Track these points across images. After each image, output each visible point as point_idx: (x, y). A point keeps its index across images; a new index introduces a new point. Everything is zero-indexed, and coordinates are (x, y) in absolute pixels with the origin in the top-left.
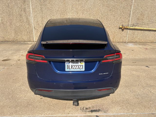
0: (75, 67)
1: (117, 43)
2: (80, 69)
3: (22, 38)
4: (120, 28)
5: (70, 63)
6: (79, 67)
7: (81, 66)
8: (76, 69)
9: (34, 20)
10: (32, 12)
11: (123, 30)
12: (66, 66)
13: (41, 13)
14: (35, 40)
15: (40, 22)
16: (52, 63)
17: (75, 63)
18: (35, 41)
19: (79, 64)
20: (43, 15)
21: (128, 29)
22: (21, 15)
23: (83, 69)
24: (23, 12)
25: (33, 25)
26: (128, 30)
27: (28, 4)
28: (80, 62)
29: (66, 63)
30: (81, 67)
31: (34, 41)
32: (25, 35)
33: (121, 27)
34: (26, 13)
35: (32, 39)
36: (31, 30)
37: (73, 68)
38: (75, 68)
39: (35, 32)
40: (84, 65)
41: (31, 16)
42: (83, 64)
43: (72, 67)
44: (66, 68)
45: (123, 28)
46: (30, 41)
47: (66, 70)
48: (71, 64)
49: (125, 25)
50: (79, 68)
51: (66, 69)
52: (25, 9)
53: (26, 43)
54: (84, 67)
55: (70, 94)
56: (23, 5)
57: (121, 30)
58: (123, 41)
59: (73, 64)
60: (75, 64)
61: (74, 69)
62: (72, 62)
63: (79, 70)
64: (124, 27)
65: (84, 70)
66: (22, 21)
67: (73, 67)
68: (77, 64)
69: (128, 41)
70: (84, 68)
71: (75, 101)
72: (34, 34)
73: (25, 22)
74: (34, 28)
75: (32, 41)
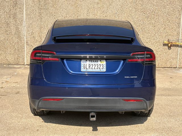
0: (94, 66)
1: (162, 69)
2: (99, 69)
3: (5, 59)
4: (165, 45)
5: (87, 62)
6: (99, 66)
7: (102, 66)
8: (94, 69)
9: (28, 31)
10: (25, 19)
11: (169, 48)
12: (82, 66)
13: (39, 20)
14: (26, 62)
15: (37, 33)
16: (65, 61)
17: (93, 61)
18: (26, 64)
19: (99, 63)
20: (42, 24)
21: (177, 46)
22: (8, 24)
23: (104, 69)
24: (11, 20)
25: (25, 39)
26: (178, 48)
27: (20, 8)
28: (101, 61)
29: (82, 62)
30: (101, 67)
31: (24, 63)
32: (11, 54)
33: (166, 42)
34: (16, 21)
35: (21, 60)
36: (21, 46)
37: (91, 68)
38: (93, 68)
39: (27, 50)
40: (104, 65)
41: (23, 25)
42: (104, 63)
43: (89, 67)
45: (169, 45)
46: (18, 64)
47: (82, 71)
48: (88, 63)
49: (173, 40)
51: (82, 69)
52: (15, 14)
53: (12, 66)
54: (104, 67)
55: (86, 105)
56: (13, 9)
57: (167, 47)
58: (171, 66)
59: (91, 63)
60: (93, 63)
61: (92, 69)
62: (90, 61)
63: (98, 70)
64: (172, 43)
65: (105, 70)
66: (8, 33)
67: (91, 67)
68: (96, 63)
69: (179, 66)
71: (92, 114)
72: (26, 54)
73: (13, 33)
74: (27, 42)
75: (22, 64)
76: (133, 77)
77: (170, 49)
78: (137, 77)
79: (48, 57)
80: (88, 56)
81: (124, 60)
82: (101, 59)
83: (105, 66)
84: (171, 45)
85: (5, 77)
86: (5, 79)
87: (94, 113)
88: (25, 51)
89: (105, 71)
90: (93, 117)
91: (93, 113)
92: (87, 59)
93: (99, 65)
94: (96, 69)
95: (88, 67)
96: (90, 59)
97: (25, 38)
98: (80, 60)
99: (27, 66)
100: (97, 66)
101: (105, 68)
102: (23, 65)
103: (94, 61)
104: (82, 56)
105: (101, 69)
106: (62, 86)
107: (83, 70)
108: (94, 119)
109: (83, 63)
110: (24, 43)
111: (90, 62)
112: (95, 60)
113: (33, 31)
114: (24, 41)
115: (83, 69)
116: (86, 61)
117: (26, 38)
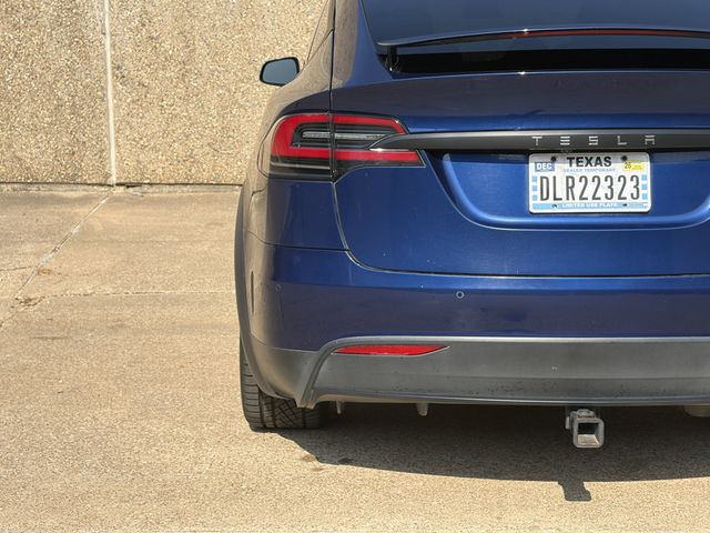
0: (591, 186)
2: (620, 198)
3: (8, 154)
5: (556, 165)
6: (617, 186)
7: (630, 185)
8: (594, 198)
12: (531, 184)
14: (114, 171)
15: (169, 19)
16: (448, 164)
17: (589, 162)
18: (113, 180)
19: (618, 168)
23: (640, 200)
25: (108, 47)
28: (624, 159)
29: (531, 166)
30: (630, 189)
31: (108, 176)
32: (35, 130)
35: (89, 160)
36: (86, 87)
37: (577, 196)
38: (589, 193)
39: (117, 107)
40: (644, 178)
42: (642, 168)
43: (570, 188)
44: (531, 193)
46: (72, 182)
47: (532, 210)
48: (562, 170)
50: (616, 196)
51: (531, 202)
53: (44, 191)
54: (645, 187)
55: (554, 373)
59: (578, 171)
60: (589, 171)
61: (581, 198)
62: (571, 159)
63: (614, 206)
65: (645, 204)
66: (19, 18)
67: (577, 190)
68: (601, 171)
70: (645, 197)
71: (584, 416)
72: (112, 125)
73: (45, 20)
74: (119, 68)
75: (94, 181)
79: (366, 144)
80: (565, 137)
83: (648, 182)
85: (28, 248)
86: (31, 260)
87: (592, 413)
88: (111, 113)
89: (646, 210)
90: (587, 428)
91: (584, 413)
92: (559, 152)
93: (615, 180)
94: (603, 200)
96: (574, 151)
97: (107, 41)
98: (520, 157)
99: (122, 188)
100: (609, 183)
101: (648, 192)
102: (101, 185)
103: (593, 162)
104: (537, 135)
105: (629, 197)
106: (434, 287)
107: (535, 204)
108: (592, 440)
109: (536, 170)
110: (105, 72)
111: (574, 165)
112: (598, 155)
113: (150, 8)
114: (104, 60)
115: (539, 201)
116: (554, 159)
117: (113, 46)
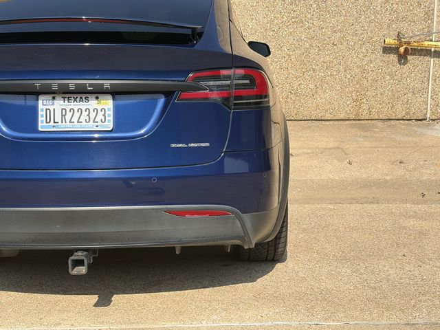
0: (77, 115)
1: (380, 124)
2: (94, 122)
4: (387, 50)
5: (55, 102)
6: (93, 115)
8: (78, 122)
11: (403, 58)
12: (40, 113)
17: (75, 100)
19: (93, 103)
21: (426, 52)
23: (106, 123)
26: (427, 58)
28: (97, 98)
29: (40, 102)
30: (100, 116)
33: (391, 41)
37: (68, 120)
38: (75, 119)
40: (109, 110)
42: (108, 103)
43: (63, 116)
44: (40, 119)
45: (402, 50)
47: (40, 129)
48: (59, 104)
49: (413, 34)
50: (92, 121)
51: (40, 124)
54: (109, 115)
55: (58, 229)
57: (394, 57)
58: (408, 114)
59: (68, 105)
60: (75, 105)
61: (70, 122)
62: (64, 98)
63: (91, 127)
64: (409, 43)
65: (109, 125)
67: (68, 117)
68: (83, 105)
69: (433, 113)
70: (109, 121)
71: (79, 255)
76: (196, 145)
77: (404, 64)
78: (208, 144)
80: (54, 84)
81: (168, 94)
82: (98, 92)
83: (111, 113)
84: (406, 49)
87: (85, 253)
89: (110, 129)
90: (79, 263)
91: (80, 253)
92: (54, 93)
93: (91, 111)
94: (84, 123)
95: (58, 119)
96: (64, 93)
98: (34, 96)
100: (87, 113)
101: (111, 118)
103: (78, 99)
104: (38, 83)
105: (100, 121)
107: (43, 125)
108: (82, 270)
109: (43, 104)
111: (66, 102)
112: (81, 95)
115: (45, 124)
116: (54, 98)
